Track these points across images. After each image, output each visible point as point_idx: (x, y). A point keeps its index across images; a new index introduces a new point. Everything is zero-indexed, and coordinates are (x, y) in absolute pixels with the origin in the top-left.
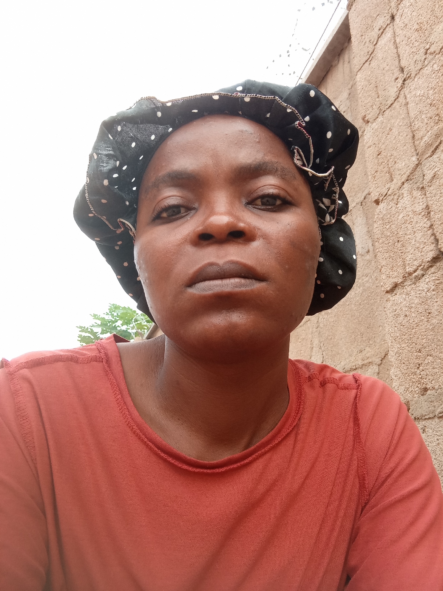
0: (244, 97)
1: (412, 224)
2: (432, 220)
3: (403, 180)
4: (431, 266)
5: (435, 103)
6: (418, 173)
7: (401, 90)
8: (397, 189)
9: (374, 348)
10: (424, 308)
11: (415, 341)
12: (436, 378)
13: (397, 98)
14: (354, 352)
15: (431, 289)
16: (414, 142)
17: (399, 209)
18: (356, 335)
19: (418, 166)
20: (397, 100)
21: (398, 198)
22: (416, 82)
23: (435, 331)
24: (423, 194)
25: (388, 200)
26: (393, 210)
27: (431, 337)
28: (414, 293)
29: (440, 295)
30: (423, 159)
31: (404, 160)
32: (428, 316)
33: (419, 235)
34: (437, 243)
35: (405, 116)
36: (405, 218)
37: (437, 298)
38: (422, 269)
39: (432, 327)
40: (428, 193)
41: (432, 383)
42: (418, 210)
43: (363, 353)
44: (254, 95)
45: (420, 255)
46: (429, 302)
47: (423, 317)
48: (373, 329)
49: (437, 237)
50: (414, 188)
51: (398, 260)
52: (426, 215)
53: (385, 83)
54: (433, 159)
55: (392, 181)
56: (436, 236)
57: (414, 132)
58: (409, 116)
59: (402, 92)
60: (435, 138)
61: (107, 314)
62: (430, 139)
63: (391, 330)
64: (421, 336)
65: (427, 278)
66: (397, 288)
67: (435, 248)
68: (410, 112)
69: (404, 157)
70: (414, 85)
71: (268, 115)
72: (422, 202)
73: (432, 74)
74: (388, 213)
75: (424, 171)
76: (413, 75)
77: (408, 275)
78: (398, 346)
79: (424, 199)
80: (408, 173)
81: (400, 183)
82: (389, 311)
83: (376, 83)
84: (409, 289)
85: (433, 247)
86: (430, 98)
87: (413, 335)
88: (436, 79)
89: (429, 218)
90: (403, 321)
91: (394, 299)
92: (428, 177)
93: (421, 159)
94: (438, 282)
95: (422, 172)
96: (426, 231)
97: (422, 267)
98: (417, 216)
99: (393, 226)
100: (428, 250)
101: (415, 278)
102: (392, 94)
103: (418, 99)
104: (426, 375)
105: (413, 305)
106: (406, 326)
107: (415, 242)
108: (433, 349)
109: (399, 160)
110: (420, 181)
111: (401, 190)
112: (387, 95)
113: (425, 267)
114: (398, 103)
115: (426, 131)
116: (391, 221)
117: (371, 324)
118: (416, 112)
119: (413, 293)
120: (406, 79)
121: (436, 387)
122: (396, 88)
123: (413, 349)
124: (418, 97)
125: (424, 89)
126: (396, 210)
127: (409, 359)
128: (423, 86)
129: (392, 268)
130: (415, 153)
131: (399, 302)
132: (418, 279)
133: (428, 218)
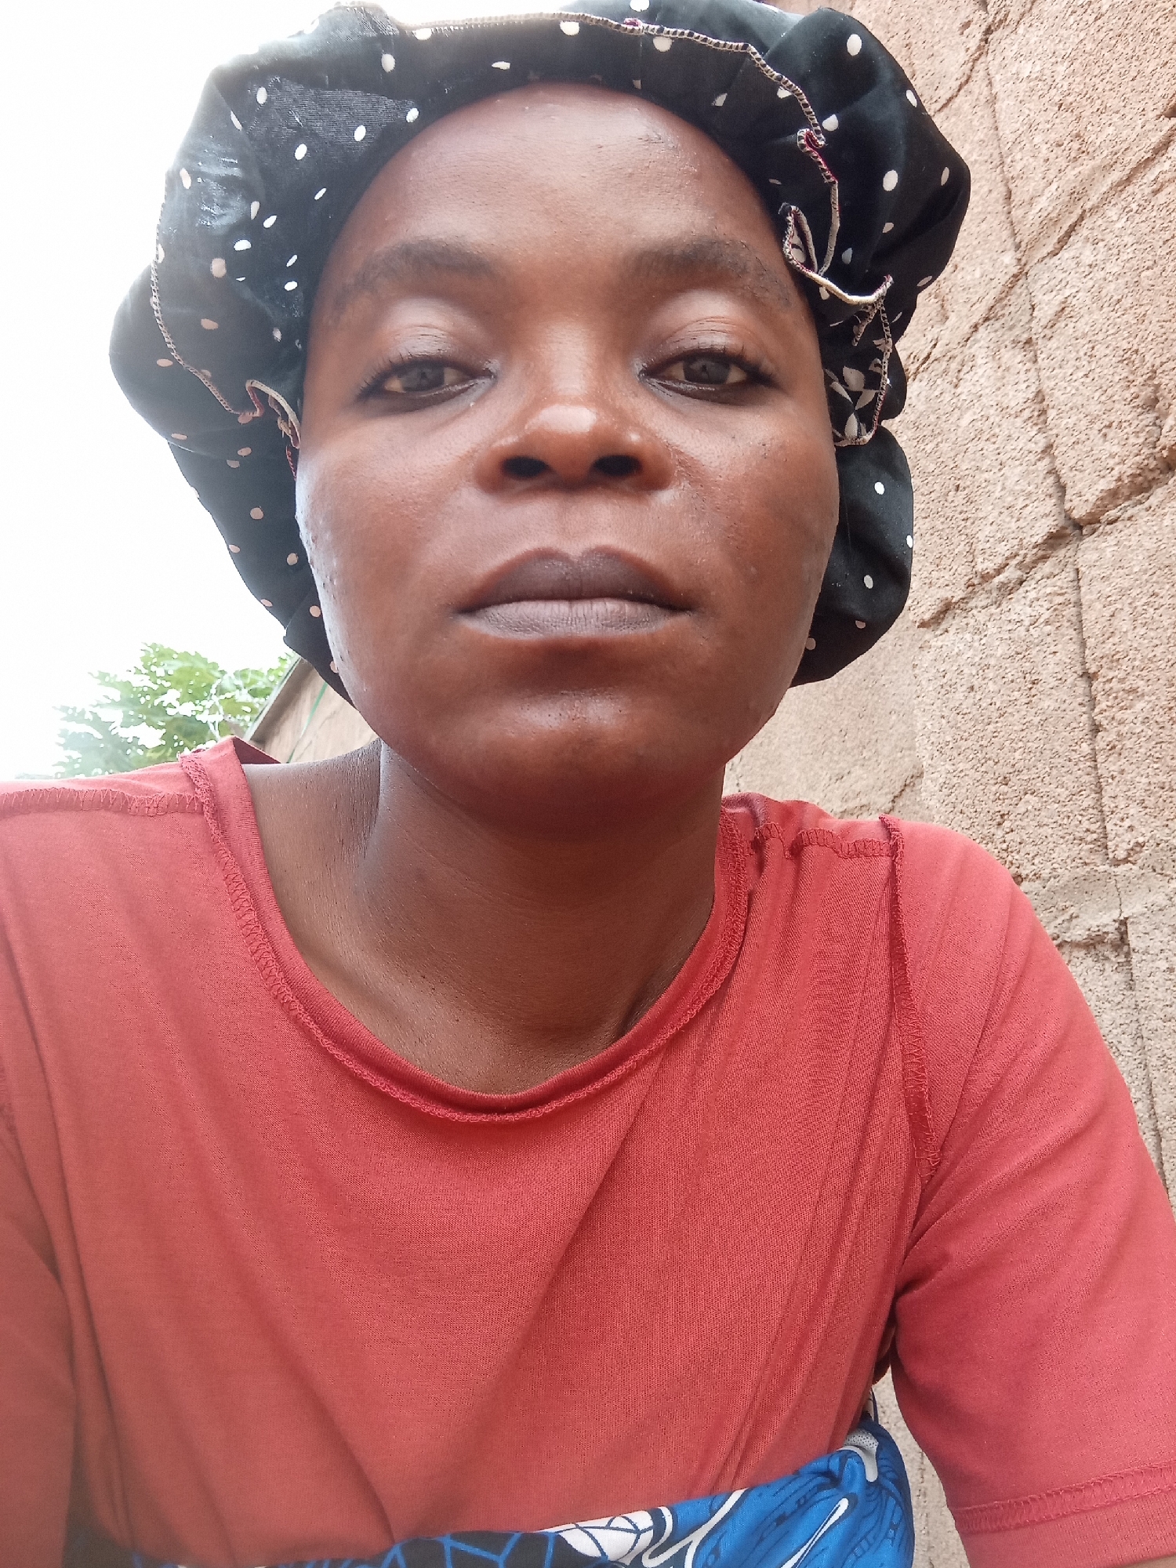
0: (653, 37)
1: (994, 443)
2: (1050, 432)
3: (975, 319)
4: (1044, 558)
5: (1071, 104)
6: (1019, 296)
7: (977, 59)
8: (959, 343)
9: (874, 769)
10: (1020, 669)
11: (994, 756)
12: (1045, 851)
13: (967, 82)
14: (821, 778)
15: (1041, 620)
16: (1009, 213)
17: (961, 400)
18: (829, 735)
19: (1019, 280)
20: (966, 87)
21: (960, 368)
22: (1022, 38)
23: (1047, 729)
24: (1029, 361)
25: (933, 374)
26: (945, 402)
27: (1036, 746)
28: (995, 630)
29: (1063, 636)
30: (1032, 260)
31: (979, 260)
32: (1030, 689)
33: (1012, 473)
34: (1060, 494)
35: (986, 135)
36: (978, 425)
37: (1055, 643)
38: (1020, 566)
39: (1039, 718)
40: (1043, 356)
41: (1033, 864)
42: (1012, 404)
43: (844, 782)
44: (687, 32)
45: (1014, 528)
46: (1034, 652)
47: (1016, 693)
48: (873, 719)
49: (1062, 480)
50: (1004, 341)
51: (955, 540)
52: (1034, 419)
53: (934, 37)
54: (1059, 262)
55: (944, 320)
56: (1058, 478)
57: (1011, 182)
58: (997, 135)
59: (979, 66)
60: (1069, 202)
61: (139, 672)
62: (1054, 204)
63: (930, 727)
64: (1009, 742)
65: (1030, 590)
66: (949, 616)
67: (1055, 510)
68: (1000, 126)
69: (979, 252)
70: (1016, 46)
71: (720, 101)
72: (1025, 381)
73: (1067, 15)
74: (930, 410)
75: (1033, 294)
76: (1014, 16)
77: (981, 580)
78: (947, 766)
79: (1032, 374)
80: (989, 300)
81: (968, 327)
82: (926, 675)
83: (908, 35)
84: (982, 617)
85: (1049, 505)
86: (1060, 85)
87: (989, 740)
88: (1079, 30)
89: (1043, 426)
90: (964, 703)
91: (941, 644)
92: (1045, 312)
93: (1027, 262)
94: (1061, 599)
95: (1029, 296)
96: (1033, 461)
97: (1019, 559)
98: (1012, 419)
99: (944, 447)
100: (1037, 513)
101: (999, 589)
102: (952, 69)
103: (1024, 86)
104: (1020, 843)
105: (992, 662)
106: (971, 716)
107: (1003, 493)
108: (1038, 777)
109: (965, 261)
110: (1021, 324)
111: (968, 346)
112: (937, 71)
113: (1027, 560)
114: (969, 97)
115: (1045, 180)
116: (939, 430)
117: (869, 707)
118: (1018, 125)
119: (992, 629)
120: (993, 28)
121: (1045, 874)
122: (963, 53)
123: (987, 777)
124: (1024, 83)
125: (1044, 59)
126: (952, 401)
127: (976, 802)
128: (1040, 50)
129: (938, 561)
130: (1010, 244)
131: (954, 653)
132: (1008, 592)
133: (1039, 426)
